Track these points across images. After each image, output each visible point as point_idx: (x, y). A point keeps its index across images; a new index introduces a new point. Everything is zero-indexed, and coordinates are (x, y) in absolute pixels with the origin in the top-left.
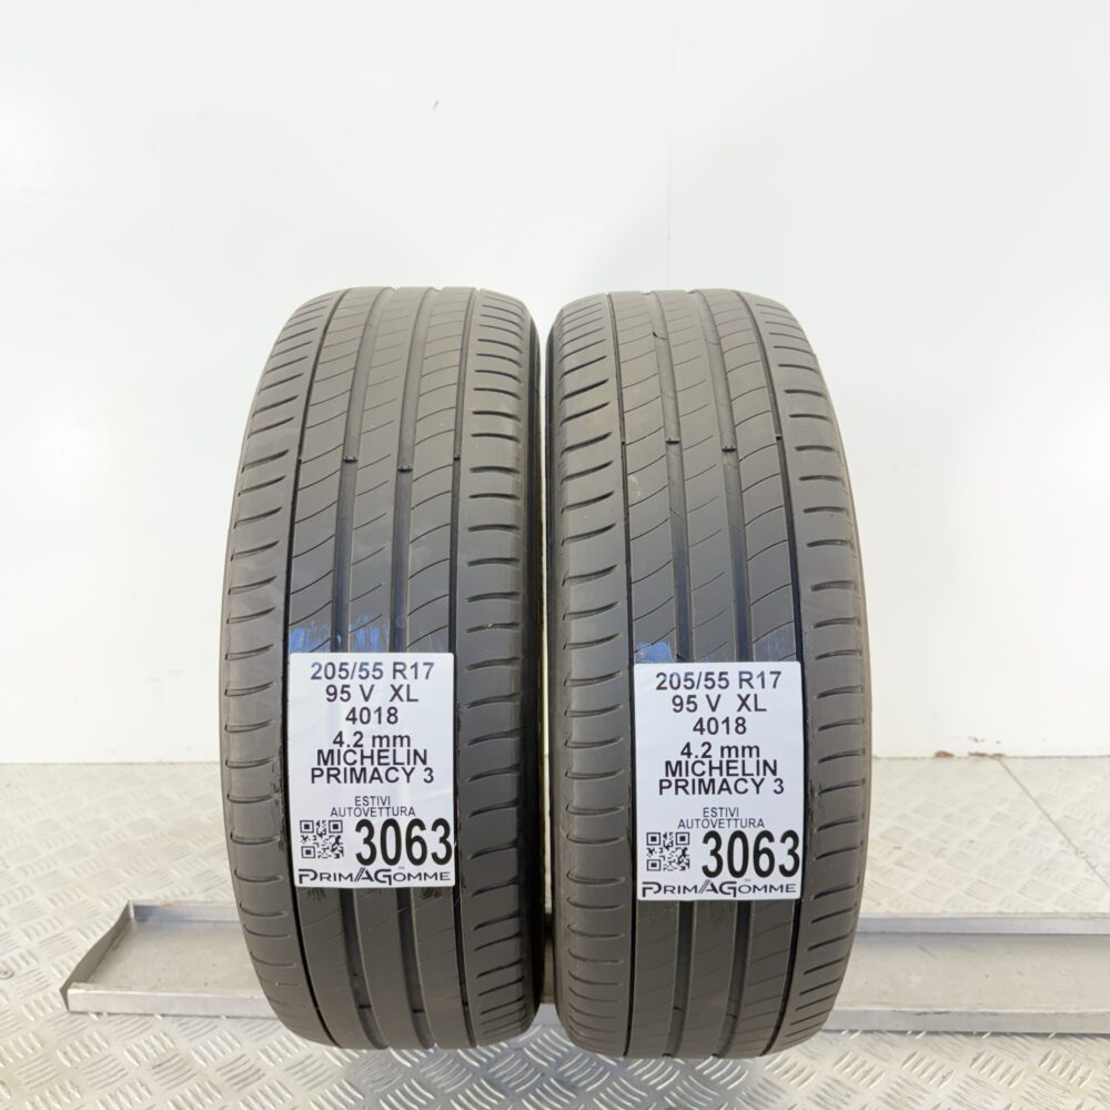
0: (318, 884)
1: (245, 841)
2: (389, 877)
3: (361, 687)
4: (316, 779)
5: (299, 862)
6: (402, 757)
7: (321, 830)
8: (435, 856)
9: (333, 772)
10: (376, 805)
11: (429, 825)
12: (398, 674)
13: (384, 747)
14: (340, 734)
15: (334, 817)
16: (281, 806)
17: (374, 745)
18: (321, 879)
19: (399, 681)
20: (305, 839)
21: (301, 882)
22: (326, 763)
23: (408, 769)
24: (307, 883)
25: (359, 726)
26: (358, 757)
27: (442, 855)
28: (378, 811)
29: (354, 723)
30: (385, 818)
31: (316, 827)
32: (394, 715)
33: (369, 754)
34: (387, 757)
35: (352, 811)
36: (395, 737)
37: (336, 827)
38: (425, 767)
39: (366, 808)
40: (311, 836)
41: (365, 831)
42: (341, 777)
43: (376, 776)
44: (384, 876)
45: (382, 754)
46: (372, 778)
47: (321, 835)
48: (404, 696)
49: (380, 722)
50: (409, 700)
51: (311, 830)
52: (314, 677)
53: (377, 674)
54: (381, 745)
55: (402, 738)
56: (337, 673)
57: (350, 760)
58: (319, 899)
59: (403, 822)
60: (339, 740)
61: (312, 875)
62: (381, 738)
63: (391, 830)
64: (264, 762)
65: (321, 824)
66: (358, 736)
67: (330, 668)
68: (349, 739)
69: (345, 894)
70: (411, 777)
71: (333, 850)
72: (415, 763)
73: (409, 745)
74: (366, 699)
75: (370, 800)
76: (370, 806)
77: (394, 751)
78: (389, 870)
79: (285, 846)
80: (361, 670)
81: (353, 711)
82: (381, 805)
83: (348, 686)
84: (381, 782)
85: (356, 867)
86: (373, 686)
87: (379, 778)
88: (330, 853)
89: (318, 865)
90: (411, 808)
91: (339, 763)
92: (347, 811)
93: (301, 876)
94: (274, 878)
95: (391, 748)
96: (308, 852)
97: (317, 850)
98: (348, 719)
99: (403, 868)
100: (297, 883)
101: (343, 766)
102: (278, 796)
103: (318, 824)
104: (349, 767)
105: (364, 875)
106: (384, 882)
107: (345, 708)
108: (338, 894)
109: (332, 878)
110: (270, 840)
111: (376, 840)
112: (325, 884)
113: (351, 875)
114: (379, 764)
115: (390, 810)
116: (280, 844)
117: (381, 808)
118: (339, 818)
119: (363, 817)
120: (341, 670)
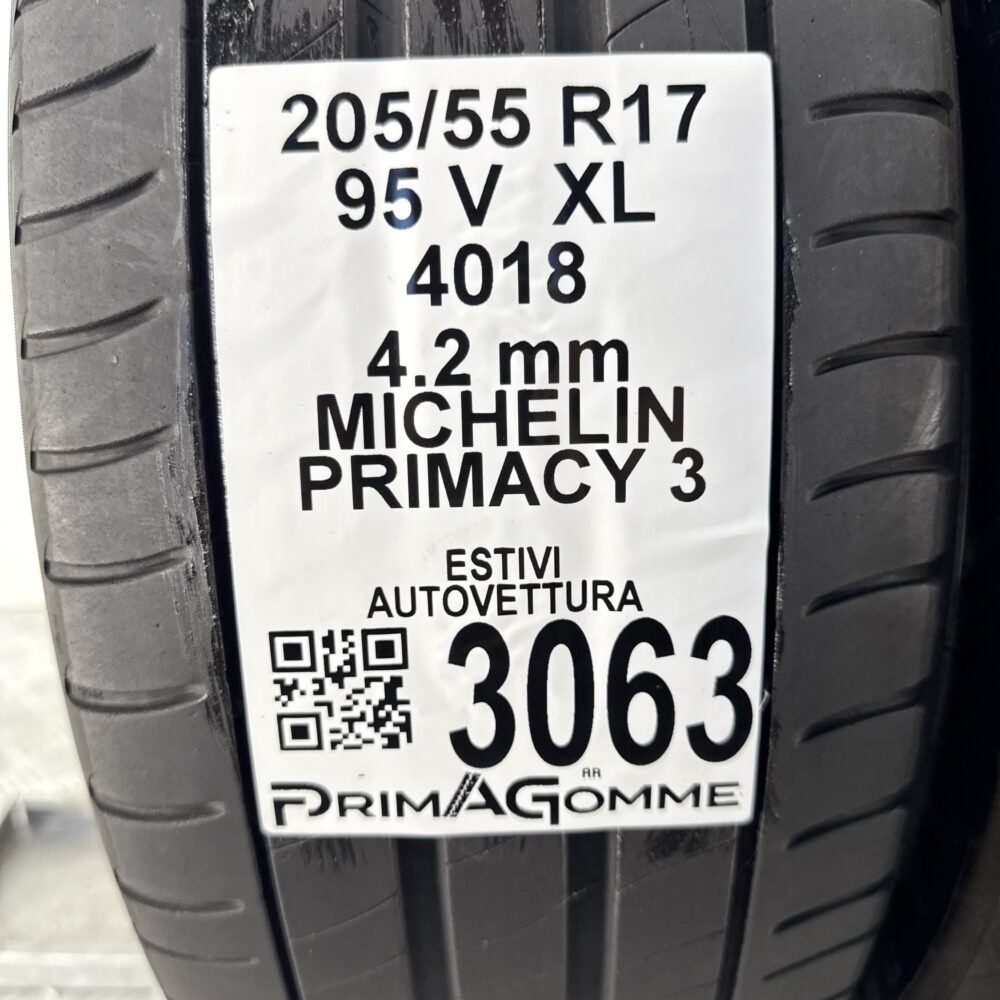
0: (330, 825)
1: (106, 702)
2: (553, 800)
3: (456, 172)
4: (316, 495)
5: (270, 763)
6: (599, 414)
7: (337, 661)
8: (697, 735)
9: (371, 471)
10: (514, 578)
11: (683, 639)
12: (581, 128)
13: (542, 382)
14: (391, 342)
15: (380, 620)
16: (205, 587)
17: (505, 378)
18: (342, 811)
19: (586, 147)
20: (287, 690)
21: (280, 820)
22: (346, 441)
23: (620, 454)
24: (300, 823)
25: (453, 312)
26: (453, 419)
27: (720, 729)
28: (521, 595)
29: (436, 301)
30: (543, 617)
31: (321, 651)
32: (573, 270)
33: (490, 408)
34: (550, 416)
35: (437, 597)
36: (575, 349)
37: (385, 650)
38: (678, 446)
39: (482, 587)
40: (305, 681)
41: (479, 661)
42: (399, 487)
43: (514, 481)
44: (537, 799)
45: (535, 406)
46: (502, 488)
47: (338, 677)
48: (605, 204)
49: (524, 296)
50: (621, 215)
51: (306, 662)
52: (292, 144)
53: (510, 128)
54: (530, 376)
55: (598, 350)
56: (372, 128)
57: (426, 426)
58: (336, 866)
59: (602, 630)
60: (387, 361)
61: (313, 800)
62: (529, 352)
63: (561, 658)
64: (140, 443)
65: (339, 644)
66: (452, 345)
67: (345, 111)
68: (421, 359)
69: (415, 853)
70: (631, 482)
71: (378, 724)
72: (644, 436)
73: (623, 374)
74: (476, 215)
75: (495, 561)
76: (496, 579)
77: (575, 396)
78: (554, 781)
79: (225, 713)
80: (453, 114)
81: (432, 257)
82: (531, 577)
83: (412, 173)
84: (533, 500)
85: (449, 772)
86: (495, 171)
87: (526, 487)
88: (369, 733)
89: (332, 770)
90: (630, 586)
91: (391, 442)
92: (422, 597)
93: (279, 805)
94: (199, 810)
95: (564, 386)
96: (300, 732)
97: (328, 724)
98: (415, 288)
99: (597, 773)
100: (268, 824)
101: (404, 447)
102: (195, 555)
103: (328, 641)
104: (423, 454)
105: (476, 797)
106: (539, 816)
107: (403, 250)
108: (392, 854)
109: (376, 809)
110: (179, 697)
111: (516, 689)
112: (354, 825)
113: (434, 798)
114: (525, 439)
115: (561, 593)
116: (210, 708)
117: (530, 588)
118: (397, 622)
119: (473, 616)
120: (383, 116)
